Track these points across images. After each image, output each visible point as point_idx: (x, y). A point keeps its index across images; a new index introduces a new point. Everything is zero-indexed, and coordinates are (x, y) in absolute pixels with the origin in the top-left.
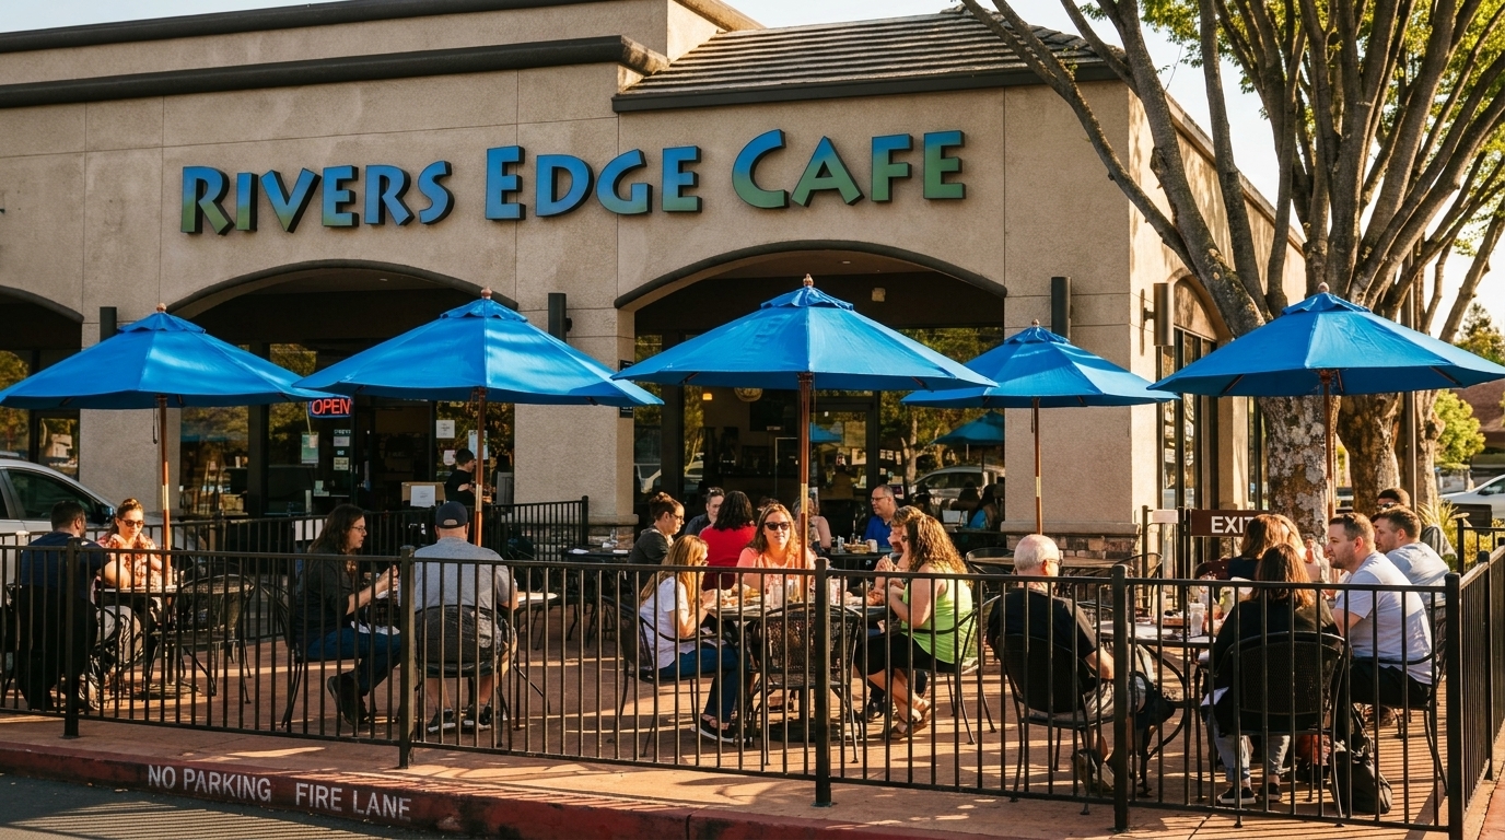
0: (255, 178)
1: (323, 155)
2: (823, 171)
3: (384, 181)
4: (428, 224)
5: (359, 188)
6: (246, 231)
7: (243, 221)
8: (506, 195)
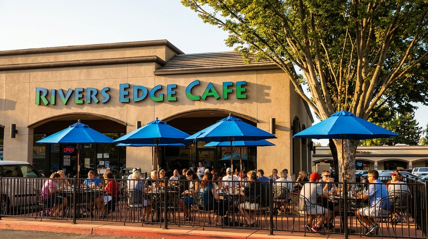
0: (56, 91)
1: (75, 86)
2: (210, 91)
3: (92, 92)
4: (104, 103)
5: (85, 94)
6: (54, 105)
7: (53, 102)
8: (125, 96)
